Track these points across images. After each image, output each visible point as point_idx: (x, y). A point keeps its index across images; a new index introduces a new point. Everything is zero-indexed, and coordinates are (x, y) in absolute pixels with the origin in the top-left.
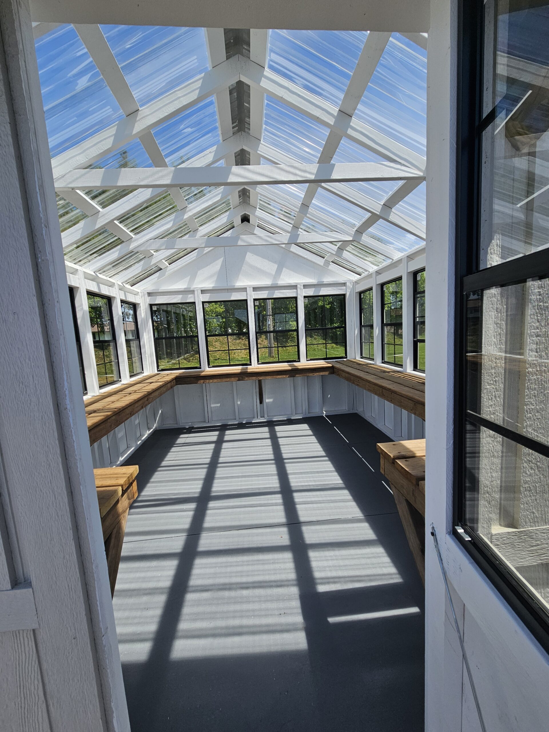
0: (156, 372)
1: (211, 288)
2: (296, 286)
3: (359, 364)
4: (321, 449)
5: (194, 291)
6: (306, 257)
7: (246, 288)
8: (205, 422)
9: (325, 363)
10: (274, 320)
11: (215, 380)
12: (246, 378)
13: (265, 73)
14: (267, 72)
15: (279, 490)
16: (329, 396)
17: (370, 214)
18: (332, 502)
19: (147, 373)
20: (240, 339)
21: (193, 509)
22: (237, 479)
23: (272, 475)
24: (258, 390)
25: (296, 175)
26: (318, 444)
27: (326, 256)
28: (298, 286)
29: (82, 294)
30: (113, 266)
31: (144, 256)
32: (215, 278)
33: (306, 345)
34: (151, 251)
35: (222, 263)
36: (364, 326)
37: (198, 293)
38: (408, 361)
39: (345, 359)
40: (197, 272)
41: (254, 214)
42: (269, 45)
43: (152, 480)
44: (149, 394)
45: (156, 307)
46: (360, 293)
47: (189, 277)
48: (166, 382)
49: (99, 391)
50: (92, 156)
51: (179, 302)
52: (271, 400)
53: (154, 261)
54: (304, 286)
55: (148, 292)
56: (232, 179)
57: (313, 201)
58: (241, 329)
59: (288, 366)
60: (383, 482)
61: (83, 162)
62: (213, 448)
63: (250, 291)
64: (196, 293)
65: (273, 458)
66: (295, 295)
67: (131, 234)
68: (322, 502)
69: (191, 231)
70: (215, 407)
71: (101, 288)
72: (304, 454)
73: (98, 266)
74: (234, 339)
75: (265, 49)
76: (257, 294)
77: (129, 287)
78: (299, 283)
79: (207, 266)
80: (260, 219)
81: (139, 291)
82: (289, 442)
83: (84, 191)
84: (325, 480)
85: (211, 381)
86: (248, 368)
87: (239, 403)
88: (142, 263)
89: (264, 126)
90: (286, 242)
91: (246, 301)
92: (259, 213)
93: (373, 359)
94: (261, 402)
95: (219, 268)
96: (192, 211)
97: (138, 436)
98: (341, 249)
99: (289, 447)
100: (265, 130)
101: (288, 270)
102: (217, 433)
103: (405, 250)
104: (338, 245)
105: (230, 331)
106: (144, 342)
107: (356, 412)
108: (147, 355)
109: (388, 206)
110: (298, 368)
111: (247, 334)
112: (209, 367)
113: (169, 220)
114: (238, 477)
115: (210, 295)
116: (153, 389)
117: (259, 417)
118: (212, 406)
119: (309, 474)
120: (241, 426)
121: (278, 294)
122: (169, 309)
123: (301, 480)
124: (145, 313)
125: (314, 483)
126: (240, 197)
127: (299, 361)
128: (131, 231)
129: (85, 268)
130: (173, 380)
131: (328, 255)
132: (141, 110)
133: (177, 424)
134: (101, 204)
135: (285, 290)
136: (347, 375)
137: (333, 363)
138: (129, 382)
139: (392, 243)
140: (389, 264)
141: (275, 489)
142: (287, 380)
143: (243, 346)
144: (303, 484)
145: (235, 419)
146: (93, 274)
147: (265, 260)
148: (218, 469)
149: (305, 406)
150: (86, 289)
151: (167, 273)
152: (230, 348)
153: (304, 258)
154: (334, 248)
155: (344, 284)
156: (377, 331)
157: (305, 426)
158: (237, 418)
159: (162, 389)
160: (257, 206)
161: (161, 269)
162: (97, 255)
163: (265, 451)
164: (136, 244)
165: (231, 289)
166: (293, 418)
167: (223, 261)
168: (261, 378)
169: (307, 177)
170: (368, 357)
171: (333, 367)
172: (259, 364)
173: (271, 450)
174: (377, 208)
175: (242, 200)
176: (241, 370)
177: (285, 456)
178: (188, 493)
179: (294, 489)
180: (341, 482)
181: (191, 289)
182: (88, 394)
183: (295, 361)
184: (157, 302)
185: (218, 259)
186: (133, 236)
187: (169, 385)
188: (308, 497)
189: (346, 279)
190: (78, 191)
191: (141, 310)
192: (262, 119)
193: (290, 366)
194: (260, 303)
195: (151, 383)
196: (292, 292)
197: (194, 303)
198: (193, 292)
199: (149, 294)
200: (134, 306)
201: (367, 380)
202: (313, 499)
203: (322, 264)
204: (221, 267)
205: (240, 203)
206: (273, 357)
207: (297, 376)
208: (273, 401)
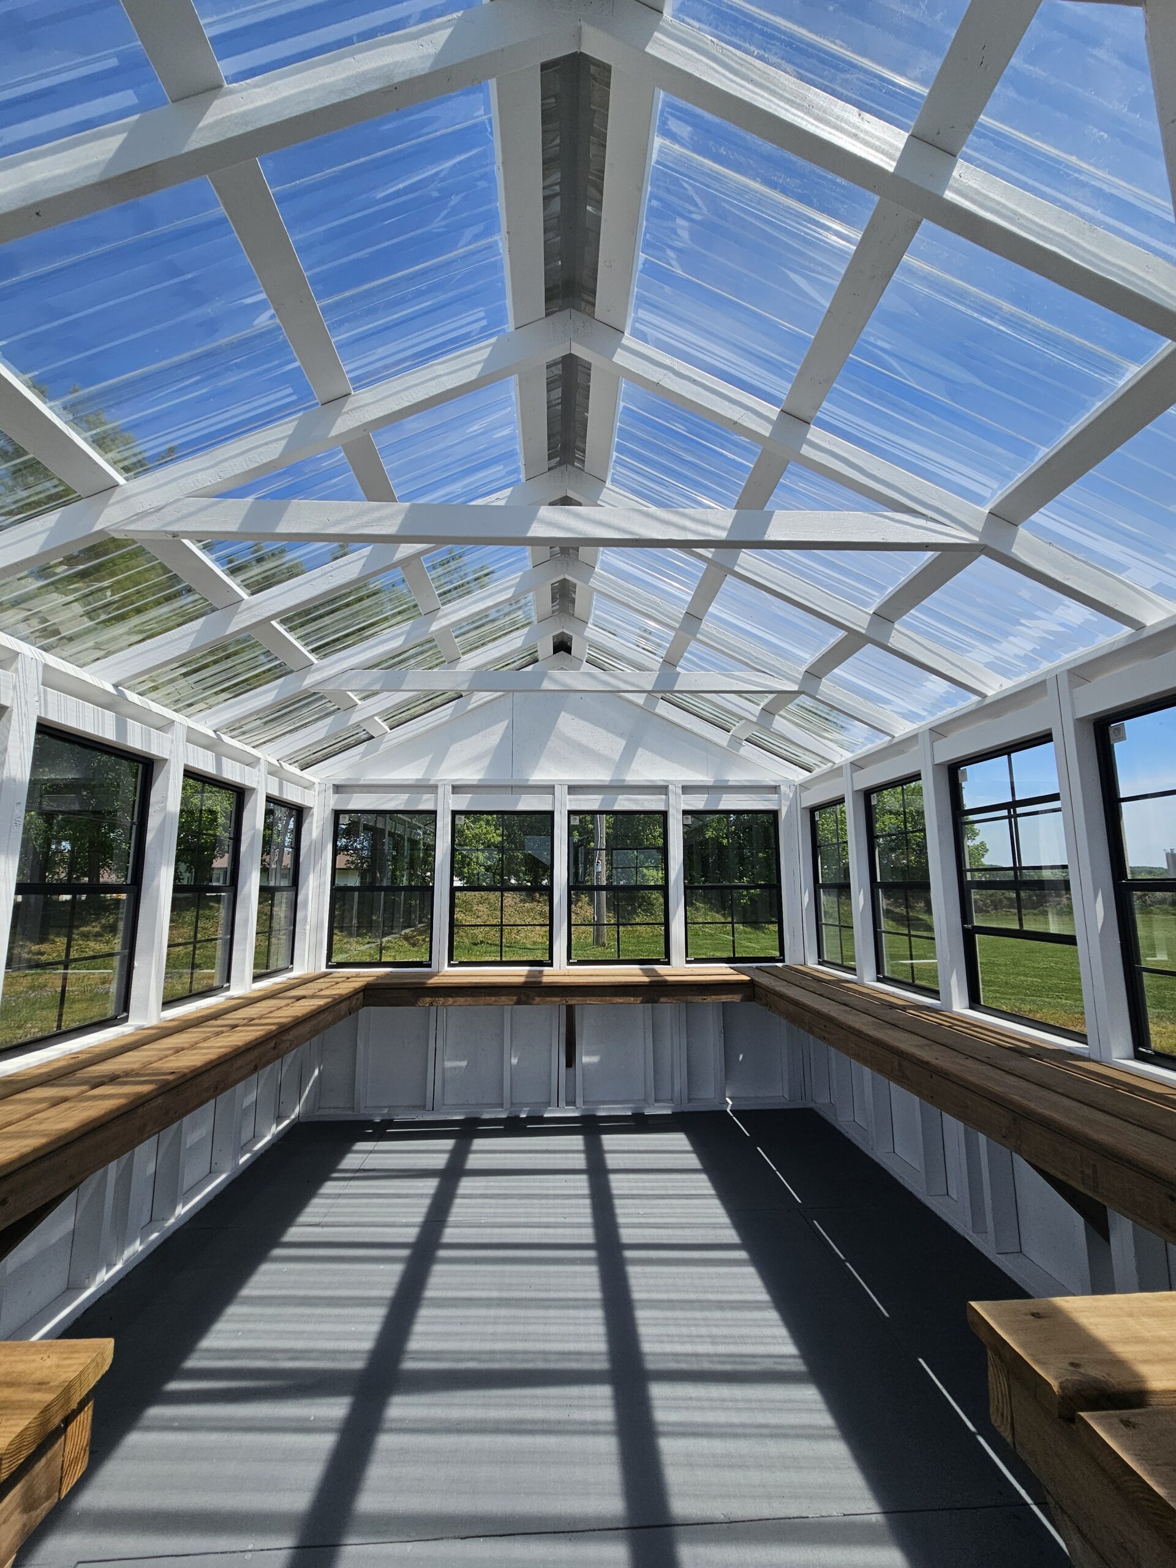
0: (324, 969)
1: (475, 783)
2: (666, 787)
3: (820, 980)
4: (726, 1220)
5: (436, 787)
6: (689, 726)
7: (553, 787)
8: (424, 1107)
9: (732, 971)
10: (610, 862)
11: (461, 1000)
12: (537, 999)
13: (624, 341)
14: (628, 340)
15: (603, 1365)
16: (741, 1057)
17: (842, 634)
18: (772, 1436)
19: (300, 970)
20: (533, 900)
21: (336, 1426)
22: (482, 1312)
23: (584, 1304)
24: (563, 1030)
25: (684, 528)
26: (716, 1202)
27: (734, 728)
28: (670, 787)
29: (171, 775)
30: (266, 723)
31: (336, 707)
32: (486, 761)
33: (686, 923)
34: (349, 693)
35: (505, 731)
36: (824, 886)
37: (445, 791)
38: (954, 980)
39: (780, 965)
40: (448, 748)
41: (581, 635)
42: (636, 289)
43: (245, 1292)
44: (284, 1030)
45: (347, 816)
46: (813, 810)
47: (430, 757)
48: (335, 999)
49: (159, 1015)
50: (232, 474)
51: (401, 808)
52: (595, 1059)
53: (355, 718)
54: (683, 787)
55: (336, 783)
56: (537, 531)
57: (711, 609)
58: (536, 880)
59: (640, 972)
60: (921, 1360)
61: (209, 484)
62: (432, 1191)
63: (561, 792)
64: (440, 790)
65: (591, 1240)
66: (662, 808)
67: (312, 657)
68: (740, 1431)
69: (444, 661)
70: (455, 1068)
71: (224, 766)
72: (679, 1232)
73: (227, 719)
74: (521, 901)
75: (628, 294)
76: (576, 800)
77: (297, 771)
78: (671, 782)
79: (473, 734)
80: (593, 645)
81: (316, 780)
82: (637, 1188)
83: (200, 541)
84: (743, 1339)
85: (450, 1000)
86: (545, 973)
87: (514, 1061)
88: (329, 720)
89: (615, 454)
90: (650, 689)
91: (551, 814)
92: (592, 632)
93: (852, 970)
94: (570, 1062)
95: (498, 740)
96: (449, 617)
97: (243, 1141)
98: (768, 712)
99: (636, 1206)
100: (615, 462)
101: (648, 753)
102: (449, 1144)
103: (923, 718)
104: (762, 704)
105: (513, 881)
106: (307, 895)
107: (811, 1105)
108: (308, 927)
109: (886, 615)
110: (666, 981)
111: (549, 890)
112: (450, 965)
113: (398, 632)
114: (488, 1303)
115: (471, 798)
116: (297, 1018)
117: (562, 1103)
118: (448, 1064)
119: (693, 1309)
120: (514, 1127)
121: (624, 803)
122: (380, 825)
123: (673, 1330)
124: (320, 829)
125: (709, 1349)
126: (553, 600)
127: (668, 963)
128: (313, 651)
129: (196, 721)
130: (356, 992)
131: (738, 724)
132: (355, 395)
133: (352, 1108)
134: (247, 586)
135: (639, 794)
136: (792, 1008)
137: (752, 973)
138: (248, 991)
139: (887, 702)
140: (885, 745)
141: (593, 1361)
142: (636, 1006)
143: (538, 917)
144: (678, 1348)
145: (501, 1105)
146: (213, 735)
147: (600, 729)
148: (437, 1268)
149: (680, 1083)
150: (185, 765)
151: (383, 746)
152: (505, 922)
153: (686, 729)
154: (753, 710)
155: (775, 789)
156: (860, 898)
157: (679, 1140)
158: (507, 1104)
159: (321, 1017)
160: (588, 619)
161: (372, 737)
162: (230, 696)
163: (571, 1215)
164: (319, 678)
165: (520, 787)
166: (648, 1112)
167: (507, 727)
168: (572, 1001)
169: (709, 535)
170: (839, 962)
171: (751, 984)
172: (569, 964)
173: (588, 1211)
174: (860, 621)
175: (557, 607)
176: (527, 976)
177: (627, 1235)
178: (335, 1354)
179: (651, 1365)
180: (791, 1349)
181: (431, 782)
182: (130, 1022)
183: (657, 962)
184: (351, 806)
185: (496, 722)
186: (316, 662)
187: (344, 1007)
188: (694, 1403)
189: (777, 778)
190: (186, 542)
191: (311, 823)
192: (610, 440)
193: (646, 973)
194: (582, 821)
195: (299, 998)
196: (656, 801)
197: (434, 812)
198: (433, 789)
199: (338, 789)
200: (299, 813)
201: (850, 1027)
202: (711, 1417)
203: (725, 744)
204: (501, 740)
205: (553, 612)
206: (603, 945)
207: (662, 1000)
208: (601, 1061)
